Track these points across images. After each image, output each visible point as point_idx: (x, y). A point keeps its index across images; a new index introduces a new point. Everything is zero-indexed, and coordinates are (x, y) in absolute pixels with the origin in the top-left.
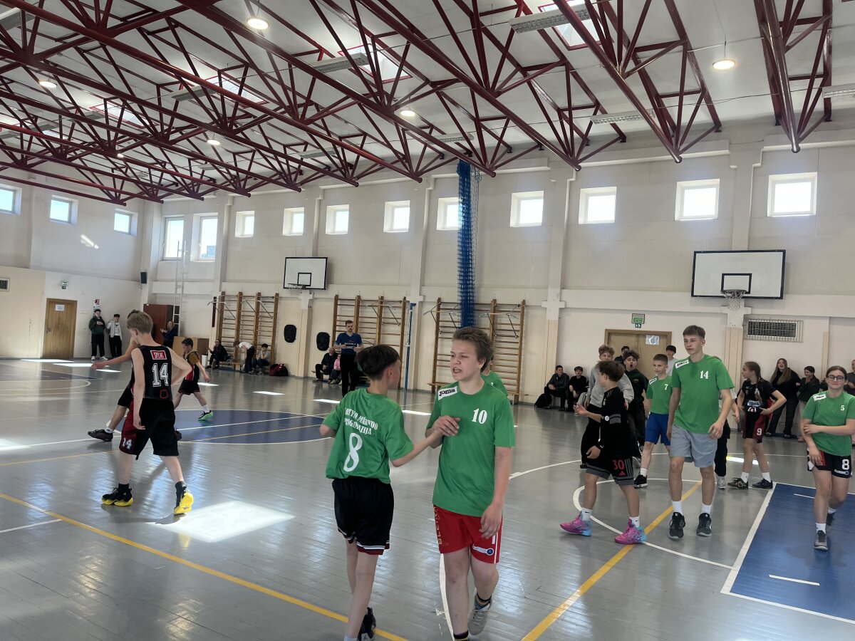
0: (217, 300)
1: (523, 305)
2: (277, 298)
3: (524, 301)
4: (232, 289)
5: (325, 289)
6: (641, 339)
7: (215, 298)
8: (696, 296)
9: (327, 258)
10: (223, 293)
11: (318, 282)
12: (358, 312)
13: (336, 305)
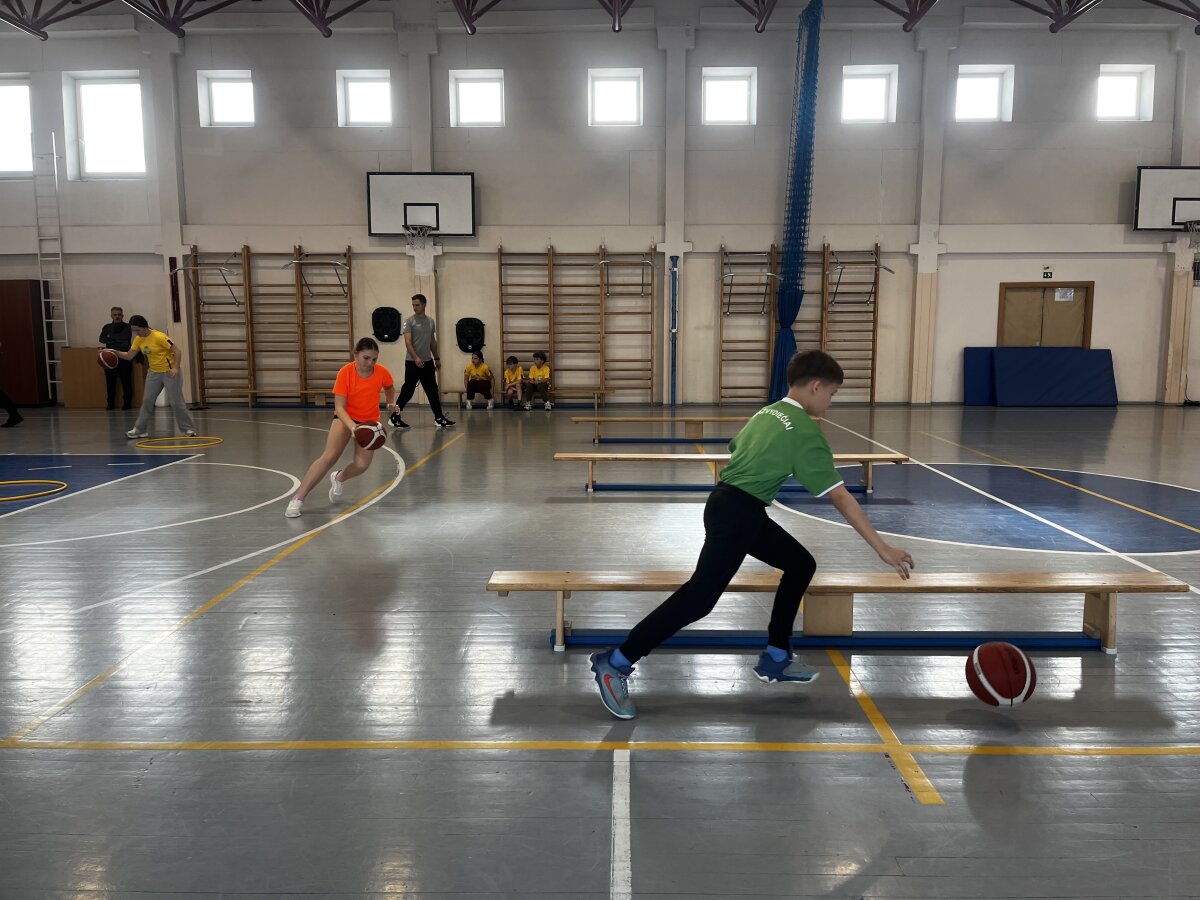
0: (180, 264)
1: (876, 252)
2: (349, 255)
3: (877, 245)
4: (216, 240)
5: (474, 234)
6: (1048, 293)
7: (173, 261)
8: (1141, 229)
9: (472, 174)
10: (195, 249)
11: (456, 220)
12: (551, 276)
13: (501, 265)
